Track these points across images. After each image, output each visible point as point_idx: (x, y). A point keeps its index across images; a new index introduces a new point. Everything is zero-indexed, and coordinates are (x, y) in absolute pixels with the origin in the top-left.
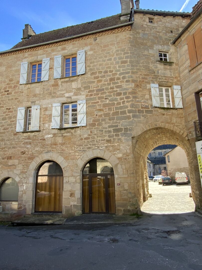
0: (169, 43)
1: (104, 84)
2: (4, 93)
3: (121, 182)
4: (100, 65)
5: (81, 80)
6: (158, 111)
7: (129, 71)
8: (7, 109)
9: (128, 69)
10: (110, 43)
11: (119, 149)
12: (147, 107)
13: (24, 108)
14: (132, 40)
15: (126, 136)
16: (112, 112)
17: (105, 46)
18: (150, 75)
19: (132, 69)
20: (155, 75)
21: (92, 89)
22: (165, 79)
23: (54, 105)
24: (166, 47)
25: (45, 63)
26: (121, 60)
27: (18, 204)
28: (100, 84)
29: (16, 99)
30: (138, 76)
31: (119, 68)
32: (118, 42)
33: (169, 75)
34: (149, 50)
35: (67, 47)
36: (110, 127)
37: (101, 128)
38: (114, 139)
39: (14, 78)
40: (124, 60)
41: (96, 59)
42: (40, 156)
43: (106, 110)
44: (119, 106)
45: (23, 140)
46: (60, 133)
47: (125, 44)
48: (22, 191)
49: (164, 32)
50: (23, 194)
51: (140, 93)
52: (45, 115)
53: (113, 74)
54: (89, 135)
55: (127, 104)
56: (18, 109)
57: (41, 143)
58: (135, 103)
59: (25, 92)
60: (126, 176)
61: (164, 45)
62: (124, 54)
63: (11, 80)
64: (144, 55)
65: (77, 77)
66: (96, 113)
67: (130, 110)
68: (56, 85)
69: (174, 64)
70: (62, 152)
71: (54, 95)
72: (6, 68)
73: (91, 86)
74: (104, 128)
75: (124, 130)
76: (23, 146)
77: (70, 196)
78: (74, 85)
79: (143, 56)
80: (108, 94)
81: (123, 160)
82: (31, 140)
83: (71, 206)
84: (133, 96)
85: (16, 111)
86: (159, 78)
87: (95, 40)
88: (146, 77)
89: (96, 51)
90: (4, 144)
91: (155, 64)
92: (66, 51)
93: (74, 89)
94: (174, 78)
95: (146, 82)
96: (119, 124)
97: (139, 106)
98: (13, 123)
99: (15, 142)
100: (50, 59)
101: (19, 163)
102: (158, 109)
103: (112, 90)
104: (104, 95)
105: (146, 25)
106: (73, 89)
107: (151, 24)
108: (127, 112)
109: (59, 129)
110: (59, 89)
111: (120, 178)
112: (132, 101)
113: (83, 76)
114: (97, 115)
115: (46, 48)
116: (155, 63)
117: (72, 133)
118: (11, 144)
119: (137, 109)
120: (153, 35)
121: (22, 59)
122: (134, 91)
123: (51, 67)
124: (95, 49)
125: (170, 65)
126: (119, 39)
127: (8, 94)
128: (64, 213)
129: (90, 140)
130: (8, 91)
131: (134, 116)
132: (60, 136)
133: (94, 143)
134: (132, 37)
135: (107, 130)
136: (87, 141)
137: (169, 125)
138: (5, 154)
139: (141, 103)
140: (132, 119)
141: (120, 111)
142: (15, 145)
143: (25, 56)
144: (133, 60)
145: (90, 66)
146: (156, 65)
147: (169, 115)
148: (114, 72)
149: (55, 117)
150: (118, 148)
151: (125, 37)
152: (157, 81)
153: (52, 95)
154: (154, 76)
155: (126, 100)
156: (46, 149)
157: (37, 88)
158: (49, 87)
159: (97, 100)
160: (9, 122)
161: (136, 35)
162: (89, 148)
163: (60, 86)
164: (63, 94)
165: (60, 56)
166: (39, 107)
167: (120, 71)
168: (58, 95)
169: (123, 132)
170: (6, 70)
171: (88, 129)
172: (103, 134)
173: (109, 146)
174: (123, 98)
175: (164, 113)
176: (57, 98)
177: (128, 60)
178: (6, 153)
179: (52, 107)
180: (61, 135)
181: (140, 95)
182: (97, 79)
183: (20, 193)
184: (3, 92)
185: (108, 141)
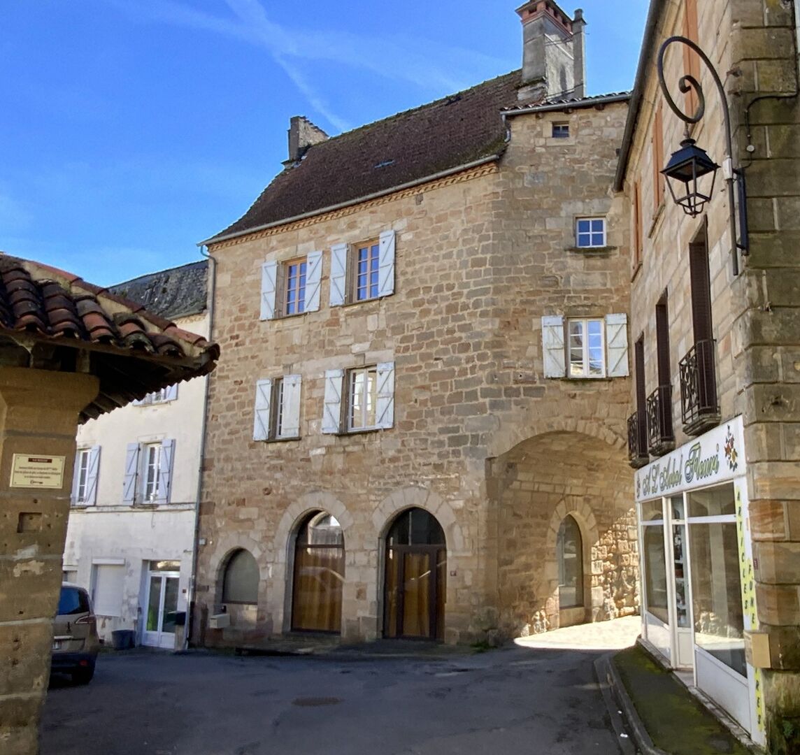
0: (607, 188)
1: (434, 321)
2: (229, 342)
3: (458, 568)
4: (428, 270)
5: (387, 310)
6: (558, 387)
7: (488, 286)
8: (236, 382)
9: (486, 281)
10: (451, 209)
11: (457, 489)
12: (529, 380)
13: (268, 382)
14: (500, 199)
15: (473, 456)
16: (448, 393)
17: (440, 219)
18: (545, 291)
19: (496, 281)
20: (559, 289)
21: (410, 333)
22: (586, 298)
23: (329, 374)
24: (596, 202)
25: (314, 265)
26: (473, 257)
27: (258, 611)
28: (427, 319)
29: (253, 357)
30: (510, 297)
31: (467, 278)
32: (468, 205)
33: (599, 286)
34: (547, 220)
35: (360, 219)
36: (442, 431)
37: (425, 434)
38: (449, 462)
39: (249, 302)
40: (480, 256)
41: (419, 253)
42: (300, 500)
43: (437, 389)
44: (463, 378)
45: (267, 460)
46: (341, 445)
47: (482, 211)
48: (266, 581)
49: (596, 157)
50: (267, 587)
51: (513, 343)
52: (310, 398)
53: (454, 294)
54: (399, 451)
55: (480, 374)
56: (258, 383)
57: (303, 468)
58: (498, 370)
59: (272, 339)
60: (469, 554)
61: (591, 197)
62: (480, 241)
63: (243, 309)
64: (530, 237)
65: (378, 302)
66: (414, 395)
67: (486, 389)
68: (334, 322)
69: (617, 251)
70: (342, 491)
71: (330, 348)
72: (232, 277)
73: (408, 325)
74: (429, 434)
75: (470, 440)
76: (267, 474)
77: (358, 597)
78: (373, 323)
79: (527, 240)
80: (441, 346)
81: (465, 516)
82: (282, 462)
83: (359, 618)
84: (495, 353)
85: (254, 387)
86: (569, 297)
87: (419, 201)
88: (532, 298)
89: (420, 232)
90: (230, 468)
91: (562, 259)
92: (356, 232)
93: (371, 332)
94: (612, 293)
95: (532, 313)
96: (461, 425)
97: (509, 378)
98: (248, 417)
99: (253, 464)
100: (324, 252)
101: (259, 515)
102: (560, 383)
103: (450, 336)
104: (434, 350)
105: (544, 146)
106: (369, 332)
107: (558, 142)
108: (479, 394)
109: (337, 435)
110: (342, 334)
111: (457, 558)
112: (493, 364)
113: (389, 298)
114: (416, 401)
115: (315, 223)
116: (560, 255)
117: (364, 445)
118: (245, 469)
119: (503, 387)
120: (561, 173)
121: (266, 252)
122: (498, 339)
123: (325, 274)
124: (418, 228)
125: (603, 257)
126: (471, 198)
127: (237, 345)
128: (344, 634)
129: (401, 464)
130: (237, 337)
131: (494, 405)
132: (339, 453)
133: (408, 472)
134: (500, 190)
135: (436, 439)
136: (395, 467)
137: (586, 424)
138: (232, 494)
139: (513, 370)
140: (489, 412)
141: (464, 390)
142: (252, 473)
143: (271, 245)
144: (499, 255)
145: (407, 273)
146: (562, 262)
147: (590, 396)
148: (455, 290)
149: (330, 406)
150: (457, 486)
151: (484, 193)
152: (563, 306)
153: (326, 348)
154: (555, 292)
155: (478, 363)
156: (312, 483)
157: (296, 330)
158: (320, 329)
159: (419, 363)
160: (240, 416)
161: (514, 183)
162: (398, 483)
163: (344, 325)
164: (348, 346)
165: (344, 245)
166: (299, 380)
167: (469, 287)
168: (338, 348)
169: (469, 445)
170: (231, 282)
171: (396, 437)
172: (426, 449)
173: (439, 479)
174: (473, 357)
175: (574, 392)
176: (336, 355)
177: (488, 256)
178: (234, 490)
179: (324, 378)
180: (342, 449)
181: (514, 349)
182: (420, 306)
183: (262, 585)
184: (227, 340)
185: (438, 467)
